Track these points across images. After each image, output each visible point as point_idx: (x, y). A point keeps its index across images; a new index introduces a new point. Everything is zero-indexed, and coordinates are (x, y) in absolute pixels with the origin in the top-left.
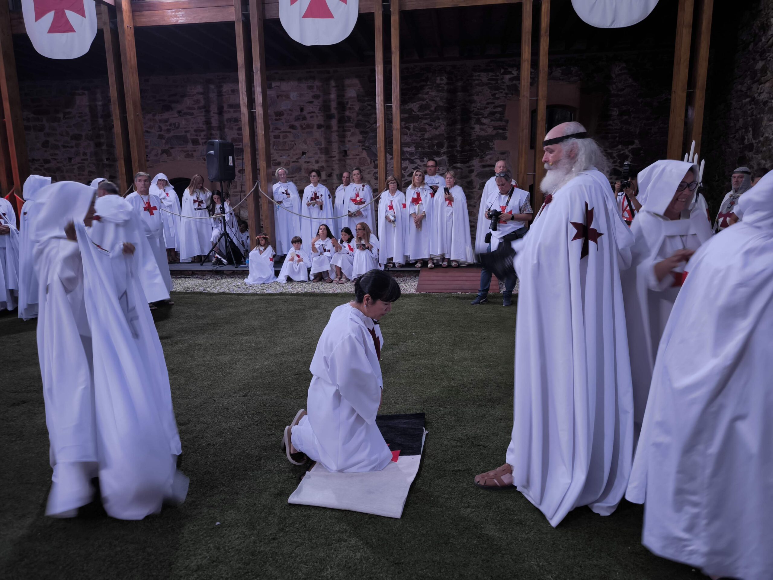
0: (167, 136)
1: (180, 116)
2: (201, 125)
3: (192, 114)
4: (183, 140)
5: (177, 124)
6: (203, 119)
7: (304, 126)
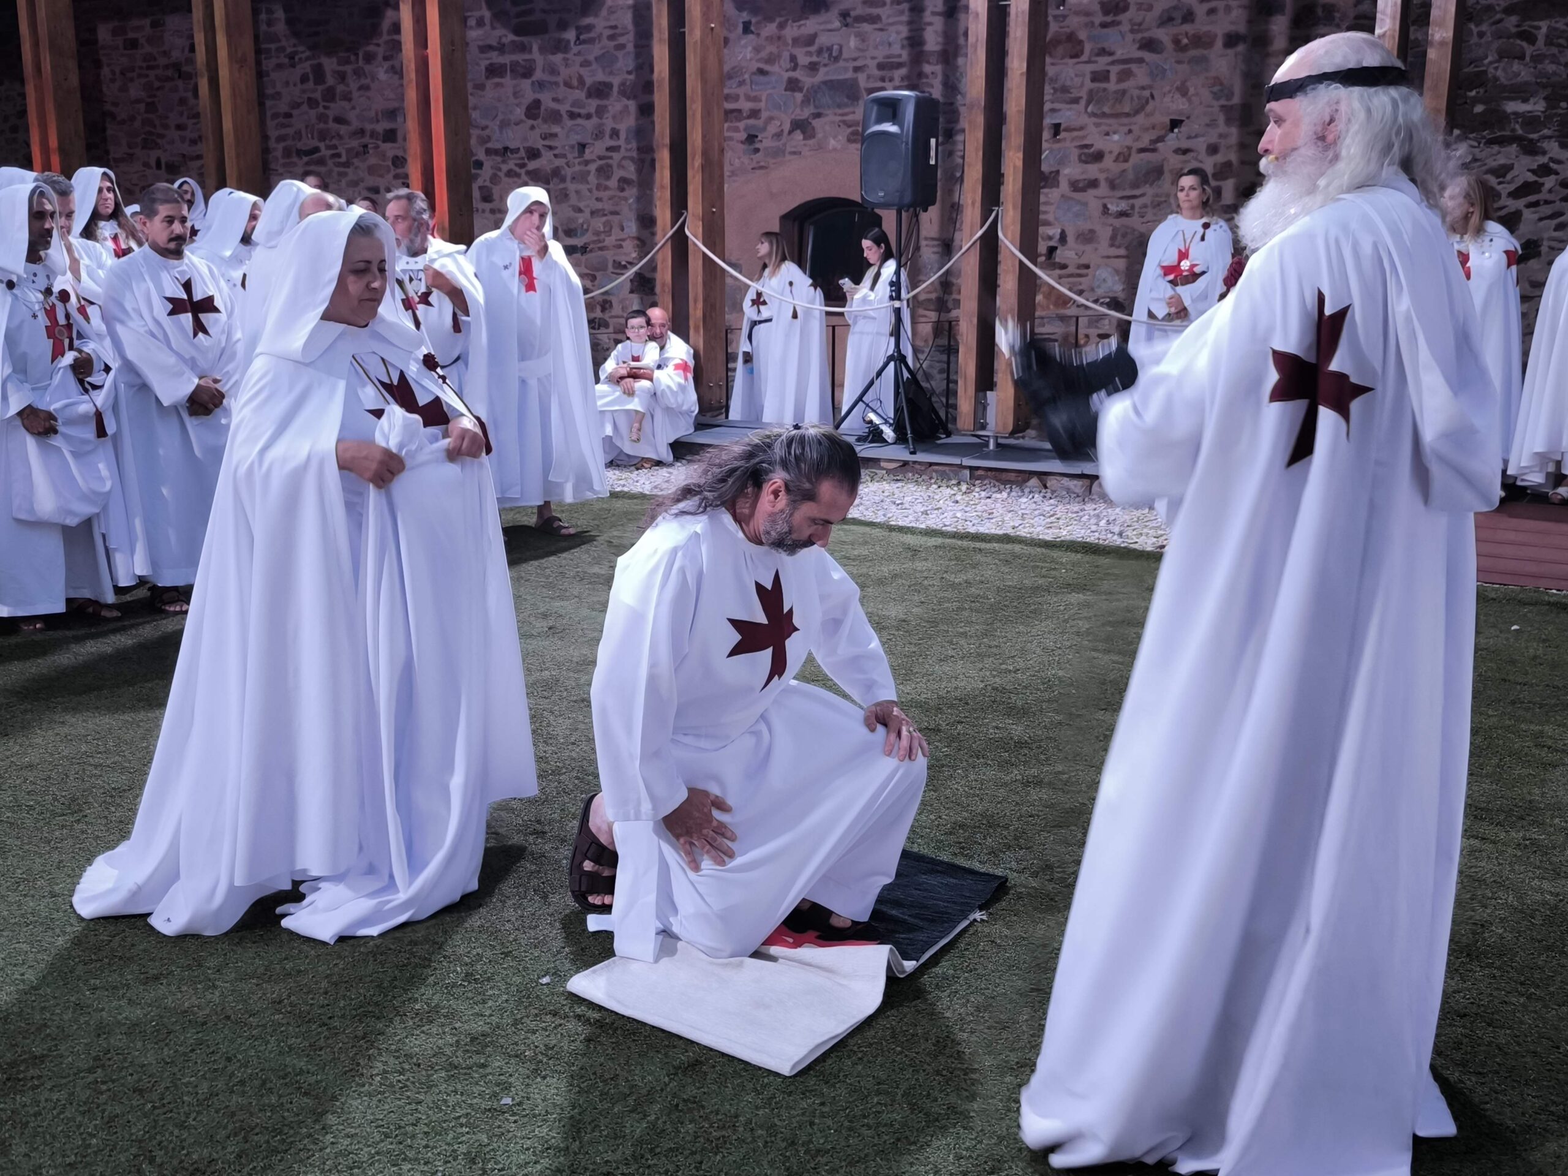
0: (808, 81)
1: (847, 25)
2: (896, 49)
3: (874, 19)
4: (849, 91)
5: (835, 47)
6: (904, 31)
7: (1185, 41)
